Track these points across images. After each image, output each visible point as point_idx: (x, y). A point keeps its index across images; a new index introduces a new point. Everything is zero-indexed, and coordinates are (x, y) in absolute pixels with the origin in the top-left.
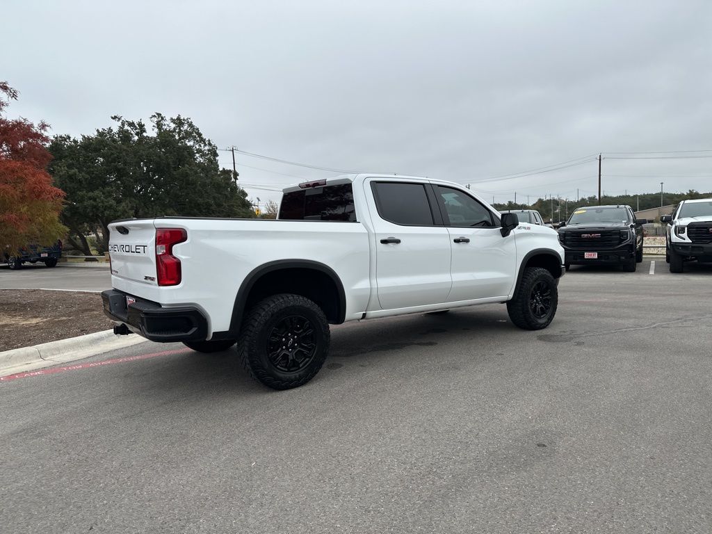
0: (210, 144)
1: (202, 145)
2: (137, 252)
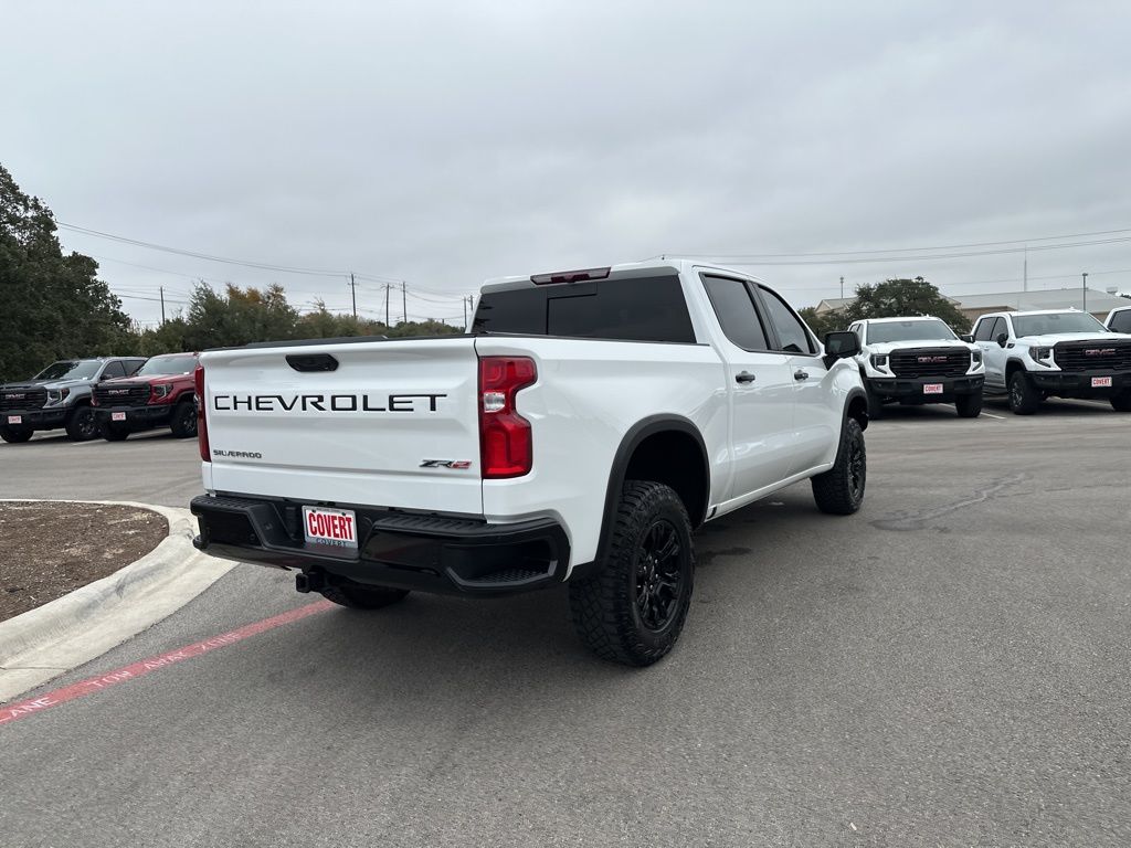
0: (36, 207)
1: (21, 208)
2: (392, 409)
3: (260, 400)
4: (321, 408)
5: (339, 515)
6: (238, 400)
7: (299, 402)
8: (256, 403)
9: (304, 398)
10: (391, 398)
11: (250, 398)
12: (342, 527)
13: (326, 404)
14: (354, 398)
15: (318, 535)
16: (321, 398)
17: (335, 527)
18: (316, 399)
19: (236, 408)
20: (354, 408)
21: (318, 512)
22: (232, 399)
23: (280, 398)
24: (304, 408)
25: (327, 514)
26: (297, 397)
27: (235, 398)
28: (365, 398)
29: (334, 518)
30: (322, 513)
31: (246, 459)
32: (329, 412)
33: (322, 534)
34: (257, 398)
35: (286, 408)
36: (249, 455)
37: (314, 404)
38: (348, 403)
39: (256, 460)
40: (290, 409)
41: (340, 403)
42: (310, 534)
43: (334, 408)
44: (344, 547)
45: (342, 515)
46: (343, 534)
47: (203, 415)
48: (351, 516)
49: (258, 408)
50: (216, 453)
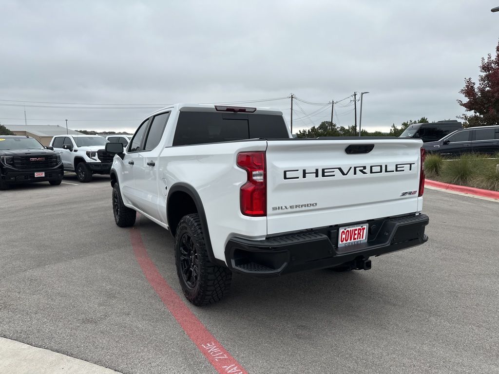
2: (397, 171)
4: (364, 173)
5: (358, 228)
6: (307, 172)
7: (352, 170)
8: (322, 173)
9: (355, 168)
10: (397, 165)
11: (317, 170)
12: (359, 234)
13: (368, 170)
14: (381, 166)
15: (344, 242)
16: (365, 168)
17: (355, 234)
18: (362, 168)
19: (304, 176)
20: (381, 172)
21: (347, 229)
22: (301, 171)
23: (340, 169)
24: (355, 173)
25: (352, 229)
26: (351, 168)
27: (304, 171)
28: (386, 166)
29: (356, 230)
30: (349, 229)
31: (304, 208)
32: (369, 175)
33: (346, 241)
34: (323, 170)
35: (343, 174)
36: (307, 205)
37: (361, 171)
38: (378, 169)
39: (312, 208)
40: (346, 174)
41: (375, 169)
42: (340, 243)
43: (371, 172)
44: (360, 244)
45: (360, 227)
46: (359, 237)
47: (264, 184)
48: (366, 226)
49: (323, 175)
50: (274, 209)
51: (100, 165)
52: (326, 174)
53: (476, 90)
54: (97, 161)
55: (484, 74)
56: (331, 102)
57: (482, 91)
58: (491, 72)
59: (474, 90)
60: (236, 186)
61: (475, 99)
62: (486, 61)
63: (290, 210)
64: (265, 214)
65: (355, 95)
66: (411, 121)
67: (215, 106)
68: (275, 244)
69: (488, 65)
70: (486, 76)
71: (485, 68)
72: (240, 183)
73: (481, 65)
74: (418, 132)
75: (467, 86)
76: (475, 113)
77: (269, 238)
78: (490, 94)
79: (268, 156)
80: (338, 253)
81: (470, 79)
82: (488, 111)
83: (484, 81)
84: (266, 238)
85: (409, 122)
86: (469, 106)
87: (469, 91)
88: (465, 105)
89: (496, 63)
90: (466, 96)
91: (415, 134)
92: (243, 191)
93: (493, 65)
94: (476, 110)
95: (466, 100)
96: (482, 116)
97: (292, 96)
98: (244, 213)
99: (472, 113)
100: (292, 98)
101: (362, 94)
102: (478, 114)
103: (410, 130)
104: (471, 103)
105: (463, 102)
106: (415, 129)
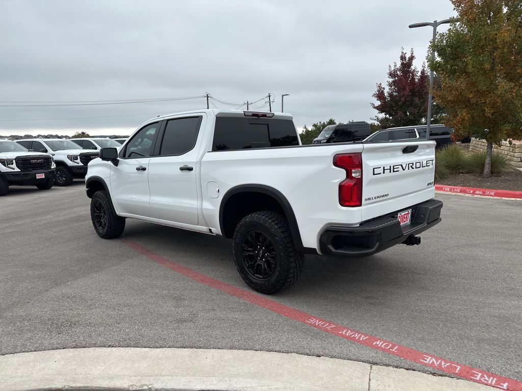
2: (427, 166)
3: (395, 167)
4: (413, 168)
7: (407, 166)
8: (393, 169)
9: (409, 164)
10: (427, 162)
11: (390, 167)
12: (407, 217)
13: (414, 166)
14: (420, 163)
17: (405, 218)
18: (412, 164)
19: (384, 173)
20: (420, 167)
21: (401, 214)
22: (382, 168)
23: (401, 165)
24: (409, 169)
25: (403, 214)
27: (384, 167)
28: (422, 162)
29: (405, 214)
31: (382, 199)
32: (415, 170)
34: (394, 166)
35: (403, 169)
36: (383, 196)
37: (411, 167)
39: (386, 198)
40: (405, 170)
43: (416, 167)
45: (407, 212)
46: (406, 221)
47: (361, 179)
48: (410, 211)
49: (394, 171)
50: (366, 200)
51: (20, 174)
52: (395, 170)
53: (386, 95)
54: (15, 170)
55: (391, 80)
56: (246, 103)
57: (391, 95)
58: (397, 78)
59: (384, 94)
60: (334, 183)
61: (385, 102)
62: (393, 68)
63: (374, 200)
64: (360, 205)
65: (269, 96)
66: (320, 122)
67: (244, 112)
68: (366, 228)
69: (394, 72)
70: (393, 82)
71: (392, 75)
72: (338, 180)
73: (388, 72)
74: (333, 133)
75: (378, 91)
76: (386, 115)
77: (362, 224)
78: (398, 98)
79: (364, 157)
80: (404, 233)
81: (380, 84)
82: (396, 113)
83: (392, 87)
84: (360, 225)
85: (319, 123)
86: (381, 109)
87: (380, 95)
88: (377, 108)
89: (400, 70)
90: (377, 100)
91: (331, 135)
92: (341, 187)
93: (398, 72)
94: (387, 113)
95: (378, 103)
96: (391, 118)
97: (207, 95)
98: (342, 205)
99: (382, 116)
100: (208, 97)
101: (283, 96)
102: (388, 116)
103: (326, 131)
104: (382, 106)
105: (376, 105)
106: (332, 130)
